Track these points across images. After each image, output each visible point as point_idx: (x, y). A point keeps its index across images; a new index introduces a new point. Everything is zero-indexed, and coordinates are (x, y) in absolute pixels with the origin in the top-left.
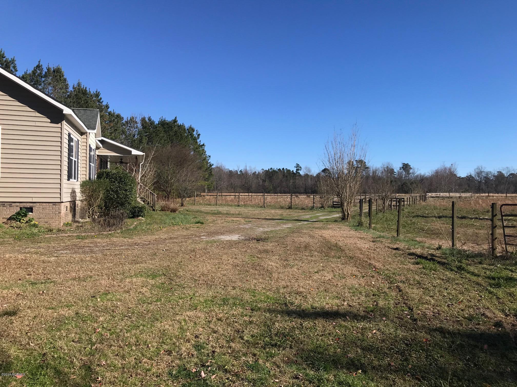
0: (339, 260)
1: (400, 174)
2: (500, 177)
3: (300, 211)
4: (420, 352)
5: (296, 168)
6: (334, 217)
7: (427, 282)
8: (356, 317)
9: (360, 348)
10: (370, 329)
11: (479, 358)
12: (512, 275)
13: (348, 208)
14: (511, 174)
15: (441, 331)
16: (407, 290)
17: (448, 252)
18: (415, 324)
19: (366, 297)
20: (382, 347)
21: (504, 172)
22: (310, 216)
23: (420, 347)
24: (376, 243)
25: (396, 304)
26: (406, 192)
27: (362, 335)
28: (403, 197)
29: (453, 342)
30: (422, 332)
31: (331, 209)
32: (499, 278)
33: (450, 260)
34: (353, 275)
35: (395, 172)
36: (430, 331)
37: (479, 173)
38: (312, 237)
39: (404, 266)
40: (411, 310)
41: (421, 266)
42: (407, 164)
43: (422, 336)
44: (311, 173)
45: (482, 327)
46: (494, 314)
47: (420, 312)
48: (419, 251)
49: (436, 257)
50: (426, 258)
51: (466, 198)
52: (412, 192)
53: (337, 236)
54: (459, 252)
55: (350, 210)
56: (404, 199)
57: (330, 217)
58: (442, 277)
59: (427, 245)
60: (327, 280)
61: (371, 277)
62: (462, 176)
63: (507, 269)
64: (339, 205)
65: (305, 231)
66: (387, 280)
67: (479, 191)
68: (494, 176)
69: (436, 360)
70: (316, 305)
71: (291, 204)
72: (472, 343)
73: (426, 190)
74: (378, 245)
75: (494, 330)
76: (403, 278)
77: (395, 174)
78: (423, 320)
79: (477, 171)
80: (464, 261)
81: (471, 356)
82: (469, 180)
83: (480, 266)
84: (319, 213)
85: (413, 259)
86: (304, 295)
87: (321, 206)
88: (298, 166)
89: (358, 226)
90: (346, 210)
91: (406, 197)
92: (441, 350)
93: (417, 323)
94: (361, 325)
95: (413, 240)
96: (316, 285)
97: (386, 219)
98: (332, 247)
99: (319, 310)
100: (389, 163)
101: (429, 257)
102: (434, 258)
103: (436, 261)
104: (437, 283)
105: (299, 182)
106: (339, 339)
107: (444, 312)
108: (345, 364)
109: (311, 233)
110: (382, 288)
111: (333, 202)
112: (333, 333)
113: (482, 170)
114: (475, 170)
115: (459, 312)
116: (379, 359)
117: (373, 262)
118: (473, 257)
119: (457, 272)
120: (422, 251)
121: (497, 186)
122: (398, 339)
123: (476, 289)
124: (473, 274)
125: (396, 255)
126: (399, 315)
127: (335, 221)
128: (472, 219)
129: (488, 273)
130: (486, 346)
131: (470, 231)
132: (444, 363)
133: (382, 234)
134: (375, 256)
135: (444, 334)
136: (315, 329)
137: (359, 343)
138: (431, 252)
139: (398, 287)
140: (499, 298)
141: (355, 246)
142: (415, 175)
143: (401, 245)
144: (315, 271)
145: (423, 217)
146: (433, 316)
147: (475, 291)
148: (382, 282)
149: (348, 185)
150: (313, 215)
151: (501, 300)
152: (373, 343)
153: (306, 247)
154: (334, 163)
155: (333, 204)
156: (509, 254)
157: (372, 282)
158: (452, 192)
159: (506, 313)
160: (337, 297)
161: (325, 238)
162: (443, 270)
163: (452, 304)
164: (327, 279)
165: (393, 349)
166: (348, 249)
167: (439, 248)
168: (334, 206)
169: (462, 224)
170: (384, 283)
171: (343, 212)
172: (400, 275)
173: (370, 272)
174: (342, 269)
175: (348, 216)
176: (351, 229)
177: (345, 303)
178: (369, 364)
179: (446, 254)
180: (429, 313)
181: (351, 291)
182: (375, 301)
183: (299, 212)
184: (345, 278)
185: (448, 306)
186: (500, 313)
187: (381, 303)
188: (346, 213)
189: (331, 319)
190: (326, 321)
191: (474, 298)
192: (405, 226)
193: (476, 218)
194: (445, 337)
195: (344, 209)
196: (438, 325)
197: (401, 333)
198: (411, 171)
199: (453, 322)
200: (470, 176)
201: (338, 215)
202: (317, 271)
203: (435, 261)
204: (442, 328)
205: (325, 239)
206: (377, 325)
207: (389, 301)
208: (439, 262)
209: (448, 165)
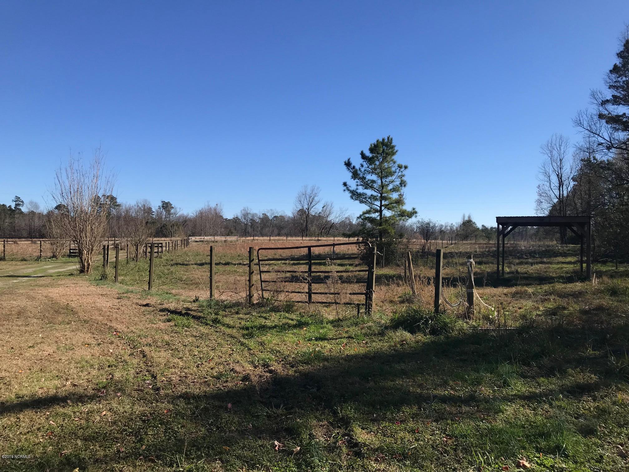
0: (68, 326)
1: (159, 214)
2: (265, 219)
3: (19, 263)
4: (159, 427)
5: (15, 203)
6: (70, 270)
7: (178, 341)
8: (81, 399)
9: (80, 439)
10: (99, 411)
11: (221, 420)
12: (265, 322)
13: (88, 257)
14: (275, 217)
15: (186, 397)
16: (153, 354)
17: (205, 304)
18: (157, 394)
19: (99, 370)
20: (111, 431)
21: (268, 215)
22: (34, 269)
23: (159, 420)
24: (122, 300)
25: (137, 374)
26: (165, 236)
27: (87, 420)
28: (161, 242)
29: (197, 408)
30: (163, 403)
31: (67, 259)
32: (252, 328)
33: (207, 312)
34: (86, 344)
35: (153, 212)
36: (173, 399)
37: (246, 215)
38: (33, 298)
39: (153, 325)
40: (154, 378)
41: (172, 323)
42: (169, 202)
43: (164, 406)
44: (40, 209)
45: (229, 384)
46: (243, 367)
47: (164, 379)
48: (172, 306)
49: (192, 310)
50: (180, 314)
51: (232, 242)
52: (172, 236)
53: (70, 295)
54: (217, 303)
55: (91, 259)
56: (162, 244)
57: (64, 270)
58: (194, 334)
59: (183, 298)
60: (46, 356)
61: (110, 343)
62: (229, 218)
63: (262, 317)
64: (75, 253)
65: (21, 291)
66: (129, 345)
67: (246, 235)
68: (260, 218)
69: (176, 432)
70: (25, 392)
71: (4, 254)
72: (217, 403)
73: (189, 232)
74: (124, 302)
75: (241, 384)
76: (150, 340)
77: (153, 213)
78: (167, 388)
79: (243, 212)
80: (221, 313)
81: (214, 419)
82: (236, 222)
83: (236, 316)
84: (48, 265)
85: (165, 315)
86: (6, 382)
87: (52, 255)
88: (17, 199)
89: (101, 279)
90: (85, 259)
91: (165, 242)
92: (183, 419)
93: (159, 393)
94: (85, 408)
95: (167, 293)
96: (28, 364)
97: (139, 269)
98: (60, 310)
99: (27, 398)
100: (146, 201)
101: (184, 312)
102: (189, 312)
103: (191, 315)
104: (189, 341)
105: (20, 223)
106: (52, 433)
107: (192, 374)
108: (58, 465)
109: (31, 293)
110: (121, 355)
111: (70, 249)
112: (43, 427)
113: (249, 212)
114: (241, 211)
115: (208, 371)
116: (105, 447)
117: (114, 324)
118: (231, 307)
119: (212, 326)
120: (176, 306)
121: (262, 229)
122: (134, 417)
123: (229, 342)
124: (229, 326)
125: (145, 313)
126: (139, 386)
127: (70, 275)
128: (235, 265)
129: (243, 323)
130: (230, 405)
131: (231, 279)
132: (185, 433)
133: (131, 288)
134: (118, 316)
135: (189, 399)
136: (18, 425)
137: (80, 433)
138: (187, 305)
139: (142, 352)
140: (250, 349)
141: (93, 306)
142: (178, 215)
143: (153, 300)
144: (30, 345)
145: (183, 264)
146: (180, 380)
147: (227, 344)
148: (123, 348)
149: (89, 228)
150: (38, 269)
151: (252, 351)
152: (100, 428)
153: (19, 313)
154: (70, 198)
155: (70, 252)
156: (265, 300)
157: (110, 350)
158: (217, 236)
159: (255, 365)
160: (57, 376)
161: (53, 298)
162: (198, 325)
163: (202, 364)
164: (46, 353)
165: (126, 430)
166: (83, 311)
167: (197, 300)
168: (71, 255)
169: (225, 271)
170: (125, 349)
171: (81, 262)
172: (146, 337)
173: (109, 337)
174: (70, 338)
175: (88, 268)
176: (91, 284)
177: (69, 383)
178: (91, 458)
179: (203, 306)
180: (175, 378)
181: (79, 365)
182: (110, 374)
183: (16, 265)
184: (73, 349)
185: (198, 367)
186: (249, 366)
187: (117, 375)
188: (86, 264)
189: (45, 408)
190: (37, 413)
191: (226, 353)
192: (161, 277)
193: (240, 264)
194: (189, 403)
195: (83, 259)
196: (183, 391)
197: (139, 409)
198: (172, 211)
199: (201, 384)
200: (237, 218)
201: (74, 267)
202: (32, 345)
203: (189, 315)
204: (187, 394)
205: (51, 299)
206: (109, 404)
207: (129, 370)
208: (194, 317)
209: (213, 205)
